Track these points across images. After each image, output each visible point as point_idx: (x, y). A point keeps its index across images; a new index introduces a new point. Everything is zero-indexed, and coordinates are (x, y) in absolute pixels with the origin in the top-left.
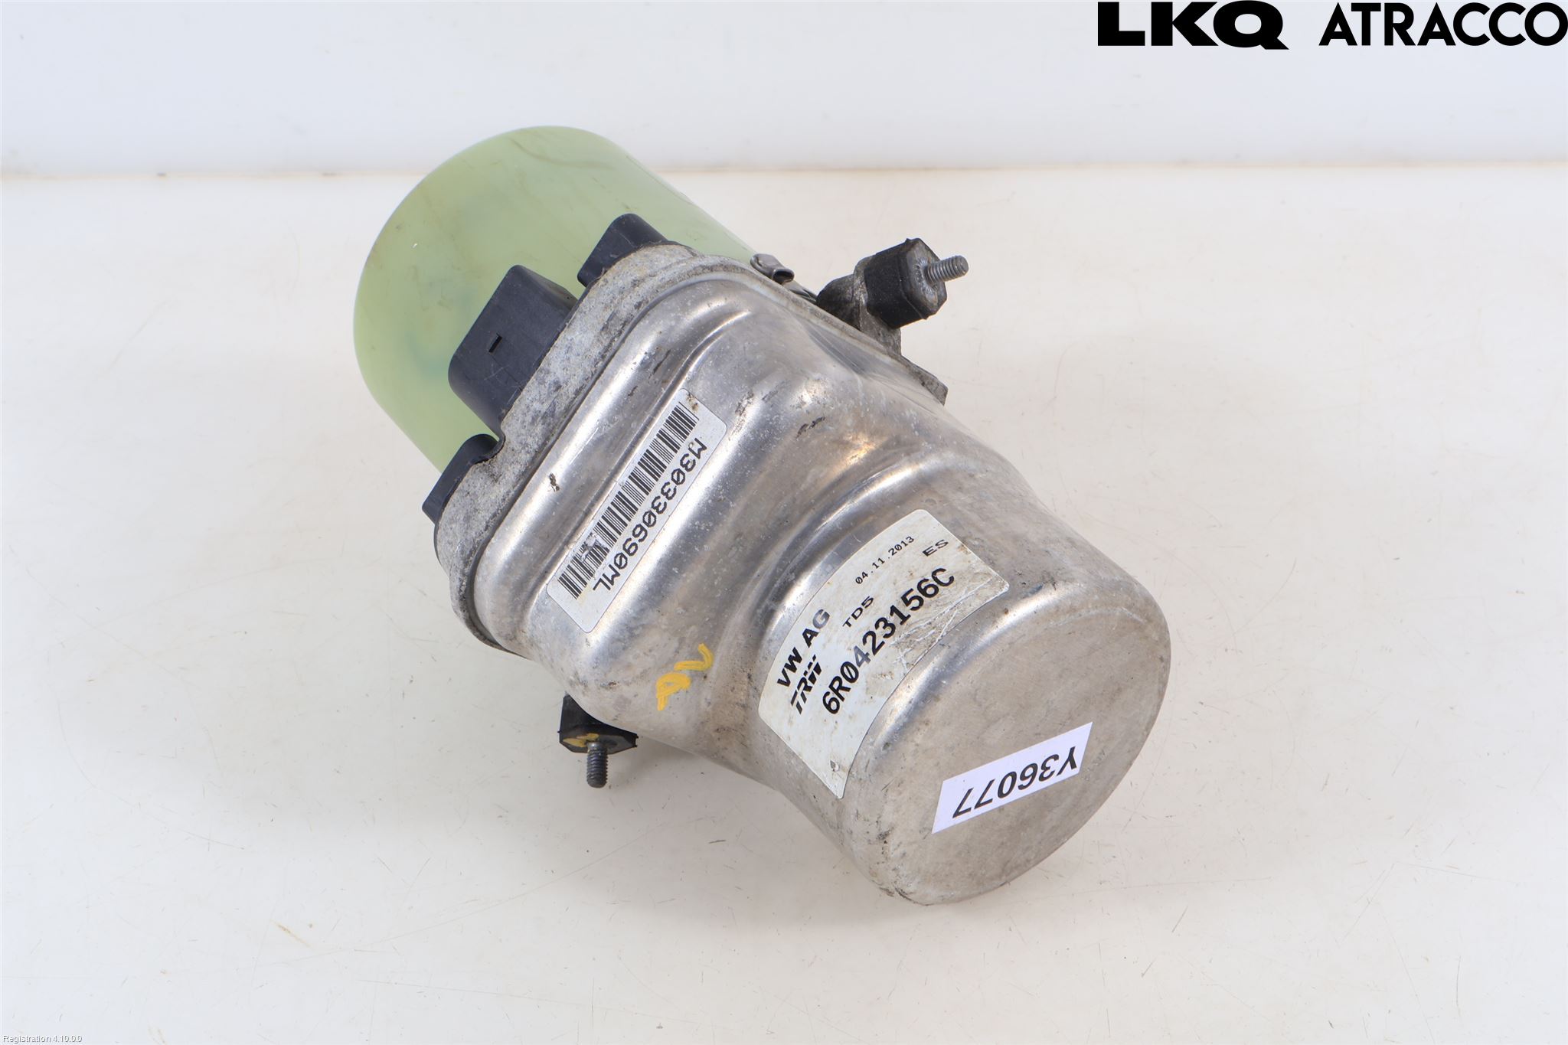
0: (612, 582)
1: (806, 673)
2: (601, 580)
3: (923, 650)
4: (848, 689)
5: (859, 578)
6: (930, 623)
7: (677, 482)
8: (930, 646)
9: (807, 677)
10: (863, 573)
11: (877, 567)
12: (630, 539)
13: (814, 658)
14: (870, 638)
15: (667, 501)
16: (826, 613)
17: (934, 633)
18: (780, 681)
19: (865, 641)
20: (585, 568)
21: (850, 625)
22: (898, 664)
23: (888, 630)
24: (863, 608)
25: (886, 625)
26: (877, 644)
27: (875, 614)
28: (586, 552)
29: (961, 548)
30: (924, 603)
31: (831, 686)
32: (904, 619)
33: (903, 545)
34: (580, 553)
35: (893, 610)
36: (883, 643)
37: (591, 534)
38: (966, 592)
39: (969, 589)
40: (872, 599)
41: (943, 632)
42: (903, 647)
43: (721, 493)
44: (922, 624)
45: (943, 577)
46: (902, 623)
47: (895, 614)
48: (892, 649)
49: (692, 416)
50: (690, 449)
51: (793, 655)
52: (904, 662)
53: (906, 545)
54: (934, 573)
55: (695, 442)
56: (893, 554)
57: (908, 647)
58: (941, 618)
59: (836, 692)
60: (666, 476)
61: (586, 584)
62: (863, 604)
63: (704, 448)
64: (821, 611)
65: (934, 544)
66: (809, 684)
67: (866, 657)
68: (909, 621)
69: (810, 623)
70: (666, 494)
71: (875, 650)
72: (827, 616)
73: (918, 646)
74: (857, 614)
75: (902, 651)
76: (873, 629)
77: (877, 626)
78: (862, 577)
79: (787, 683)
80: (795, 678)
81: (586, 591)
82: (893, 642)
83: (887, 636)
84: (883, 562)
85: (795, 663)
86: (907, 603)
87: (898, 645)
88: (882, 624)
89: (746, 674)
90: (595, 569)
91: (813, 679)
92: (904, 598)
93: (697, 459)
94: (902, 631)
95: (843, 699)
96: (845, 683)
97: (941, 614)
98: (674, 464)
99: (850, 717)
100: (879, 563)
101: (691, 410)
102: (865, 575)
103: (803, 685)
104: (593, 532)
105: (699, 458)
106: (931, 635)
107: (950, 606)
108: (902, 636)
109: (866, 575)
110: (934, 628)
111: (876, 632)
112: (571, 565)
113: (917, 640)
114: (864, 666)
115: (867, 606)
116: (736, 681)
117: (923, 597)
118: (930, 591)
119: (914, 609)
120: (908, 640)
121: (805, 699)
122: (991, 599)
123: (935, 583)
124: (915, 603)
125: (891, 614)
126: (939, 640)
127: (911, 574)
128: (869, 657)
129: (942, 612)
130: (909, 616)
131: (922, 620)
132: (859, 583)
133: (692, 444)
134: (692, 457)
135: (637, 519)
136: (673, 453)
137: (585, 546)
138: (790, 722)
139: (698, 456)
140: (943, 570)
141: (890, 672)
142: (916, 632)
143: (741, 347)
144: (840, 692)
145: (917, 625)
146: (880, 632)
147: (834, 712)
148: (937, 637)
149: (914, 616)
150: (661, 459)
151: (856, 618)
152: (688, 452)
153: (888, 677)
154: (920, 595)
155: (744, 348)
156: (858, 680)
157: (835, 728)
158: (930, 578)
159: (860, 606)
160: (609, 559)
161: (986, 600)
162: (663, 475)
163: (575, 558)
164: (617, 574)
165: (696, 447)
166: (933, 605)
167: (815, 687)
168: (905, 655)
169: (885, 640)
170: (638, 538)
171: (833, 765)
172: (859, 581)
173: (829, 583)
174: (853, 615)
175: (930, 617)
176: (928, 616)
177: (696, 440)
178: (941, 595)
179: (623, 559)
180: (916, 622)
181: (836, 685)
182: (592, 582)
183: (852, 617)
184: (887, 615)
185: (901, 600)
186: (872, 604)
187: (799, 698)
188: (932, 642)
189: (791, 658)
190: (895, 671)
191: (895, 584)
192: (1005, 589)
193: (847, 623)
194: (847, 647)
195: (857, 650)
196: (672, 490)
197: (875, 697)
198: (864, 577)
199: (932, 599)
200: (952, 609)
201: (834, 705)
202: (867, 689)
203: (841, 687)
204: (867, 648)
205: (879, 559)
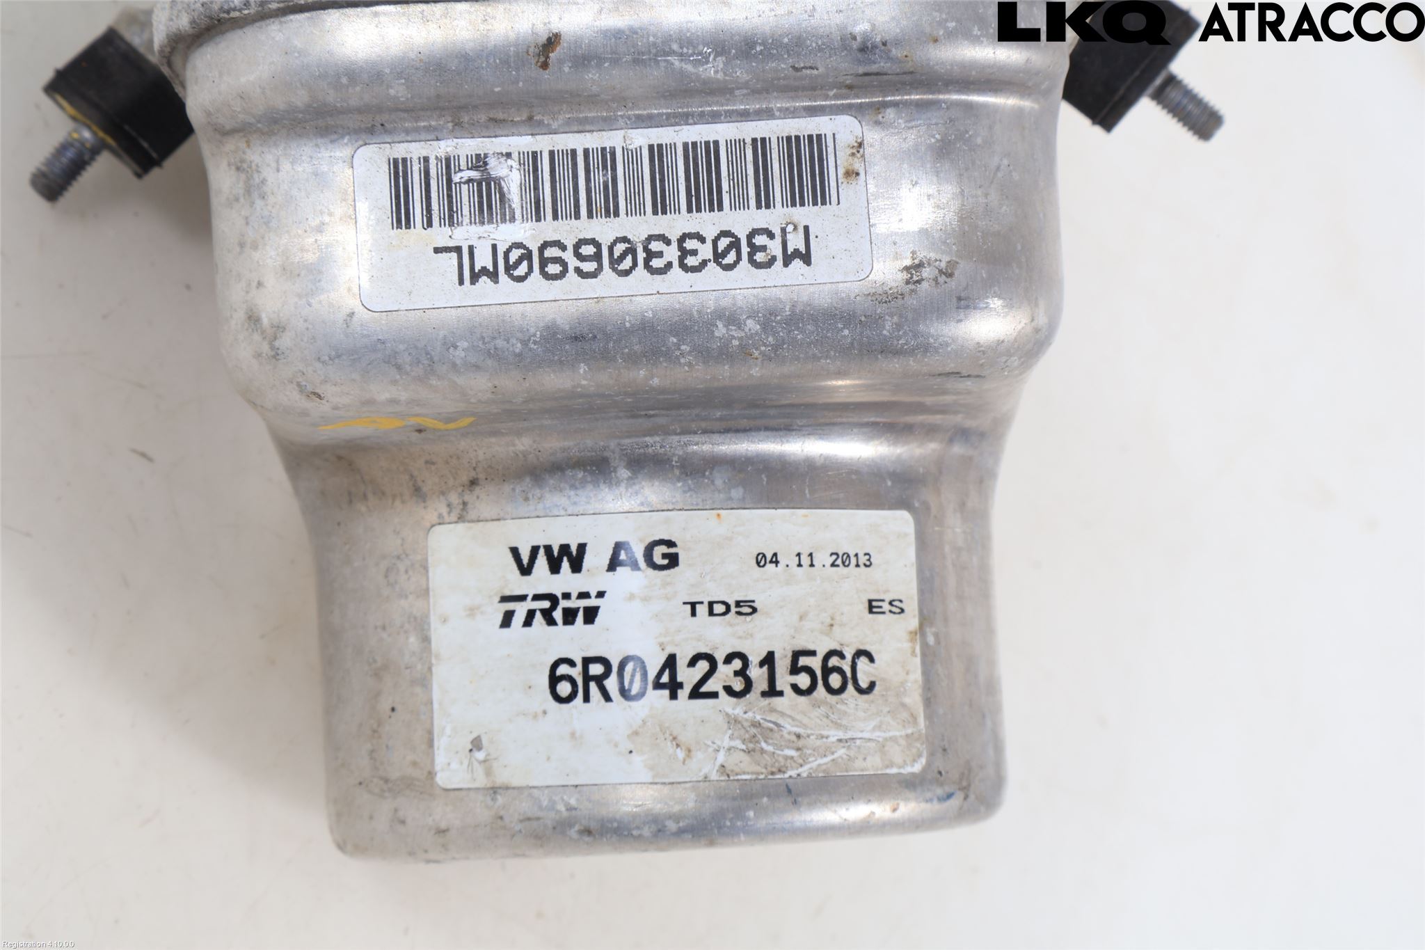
0: (475, 278)
1: (567, 596)
2: (458, 250)
3: (759, 769)
4: (607, 697)
5: (764, 556)
6: (798, 736)
7: (718, 256)
8: (773, 773)
9: (564, 604)
10: (775, 555)
11: (800, 565)
12: (563, 248)
13: (601, 595)
14: (703, 666)
15: (676, 263)
16: (677, 555)
17: (792, 758)
18: (515, 552)
19: (693, 662)
20: (450, 196)
21: (694, 614)
22: (711, 750)
23: (738, 685)
24: (733, 609)
25: (741, 673)
26: (706, 688)
27: (740, 637)
28: (474, 174)
29: (913, 634)
30: (815, 694)
31: (587, 661)
32: (772, 691)
33: (853, 561)
34: (463, 165)
35: (769, 660)
36: (714, 695)
37: (509, 155)
38: (874, 729)
39: (878, 727)
40: (755, 610)
41: (804, 771)
42: (736, 734)
43: (763, 348)
44: (789, 727)
45: (865, 671)
46: (764, 694)
47: (765, 668)
48: (720, 719)
49: (833, 184)
50: (784, 231)
51: (574, 549)
52: (721, 758)
53: (857, 565)
54: (860, 653)
55: (801, 230)
56: (833, 565)
57: (744, 741)
58: (819, 743)
59: (587, 678)
60: (708, 223)
61: (430, 224)
62: (738, 604)
63: (806, 258)
64: (670, 544)
65: (888, 598)
66: (558, 615)
67: (674, 688)
68: (776, 701)
69: (641, 541)
70: (684, 253)
71: (696, 694)
72: (673, 561)
73: (757, 755)
74: (719, 609)
75: (731, 738)
76: (720, 657)
77: (729, 659)
78: (769, 559)
79: (526, 570)
80: (542, 580)
81: (420, 238)
82: (730, 711)
83: (729, 690)
84: (812, 565)
85: (565, 564)
86: (795, 670)
87: (733, 721)
88: (737, 664)
89: (473, 474)
90: (466, 220)
91: (569, 617)
92: (797, 655)
93: (779, 262)
94: (754, 707)
95: (587, 699)
96: (611, 684)
97: (822, 737)
98: (741, 221)
99: (573, 735)
100: (805, 560)
101: (841, 171)
102: (775, 560)
103: (546, 604)
104: (515, 156)
105: (786, 264)
106: (786, 758)
107: (841, 735)
108: (750, 715)
109: (777, 563)
110: (798, 749)
111: (721, 667)
112: (433, 162)
113: (764, 745)
114: (662, 696)
115: (739, 613)
116: (447, 463)
117: (820, 682)
118: (835, 680)
119: (795, 688)
120: (753, 731)
121: (528, 622)
122: (894, 771)
123: (849, 674)
124: (803, 680)
125: (762, 664)
126: (790, 777)
127: (832, 625)
128: (679, 691)
129: (825, 733)
130: (781, 694)
131: (793, 719)
132: (758, 563)
133: (795, 228)
134: (775, 247)
135: (604, 230)
136: (753, 202)
137: (480, 162)
138: (472, 611)
139: (787, 261)
140: (872, 659)
141: (689, 751)
142: (771, 730)
143: (996, 160)
144: (593, 686)
145: (780, 721)
146: (725, 673)
147: (558, 699)
148: (792, 768)
149: (789, 699)
150: (725, 186)
151: (711, 613)
152: (777, 232)
153: (681, 754)
154: (819, 673)
155: (998, 168)
156: (633, 704)
157: (535, 716)
158: (849, 657)
159: (732, 603)
160: (506, 234)
161: (887, 767)
162: (705, 215)
163: (448, 160)
164: (494, 276)
165: (796, 242)
166: (823, 709)
167: (561, 628)
168: (729, 749)
169: (722, 693)
170: (579, 264)
171: (477, 744)
172: (761, 560)
173: (719, 515)
174: (711, 604)
175: (805, 726)
176: (805, 721)
177: (806, 229)
178: (843, 702)
179: (525, 264)
180: (783, 714)
181: (596, 669)
182: (441, 235)
183: (706, 604)
184: (754, 659)
185: (790, 655)
186: (749, 618)
187: (521, 610)
188: (780, 771)
189: (565, 549)
190: (698, 755)
191: (801, 618)
192: (917, 768)
193: (693, 605)
194: (662, 639)
195: (671, 662)
196: (700, 258)
197: (636, 758)
198: (771, 562)
199: (829, 697)
200: (840, 740)
201: (564, 688)
202: (636, 733)
203: (599, 680)
204: (689, 677)
205: (811, 555)
